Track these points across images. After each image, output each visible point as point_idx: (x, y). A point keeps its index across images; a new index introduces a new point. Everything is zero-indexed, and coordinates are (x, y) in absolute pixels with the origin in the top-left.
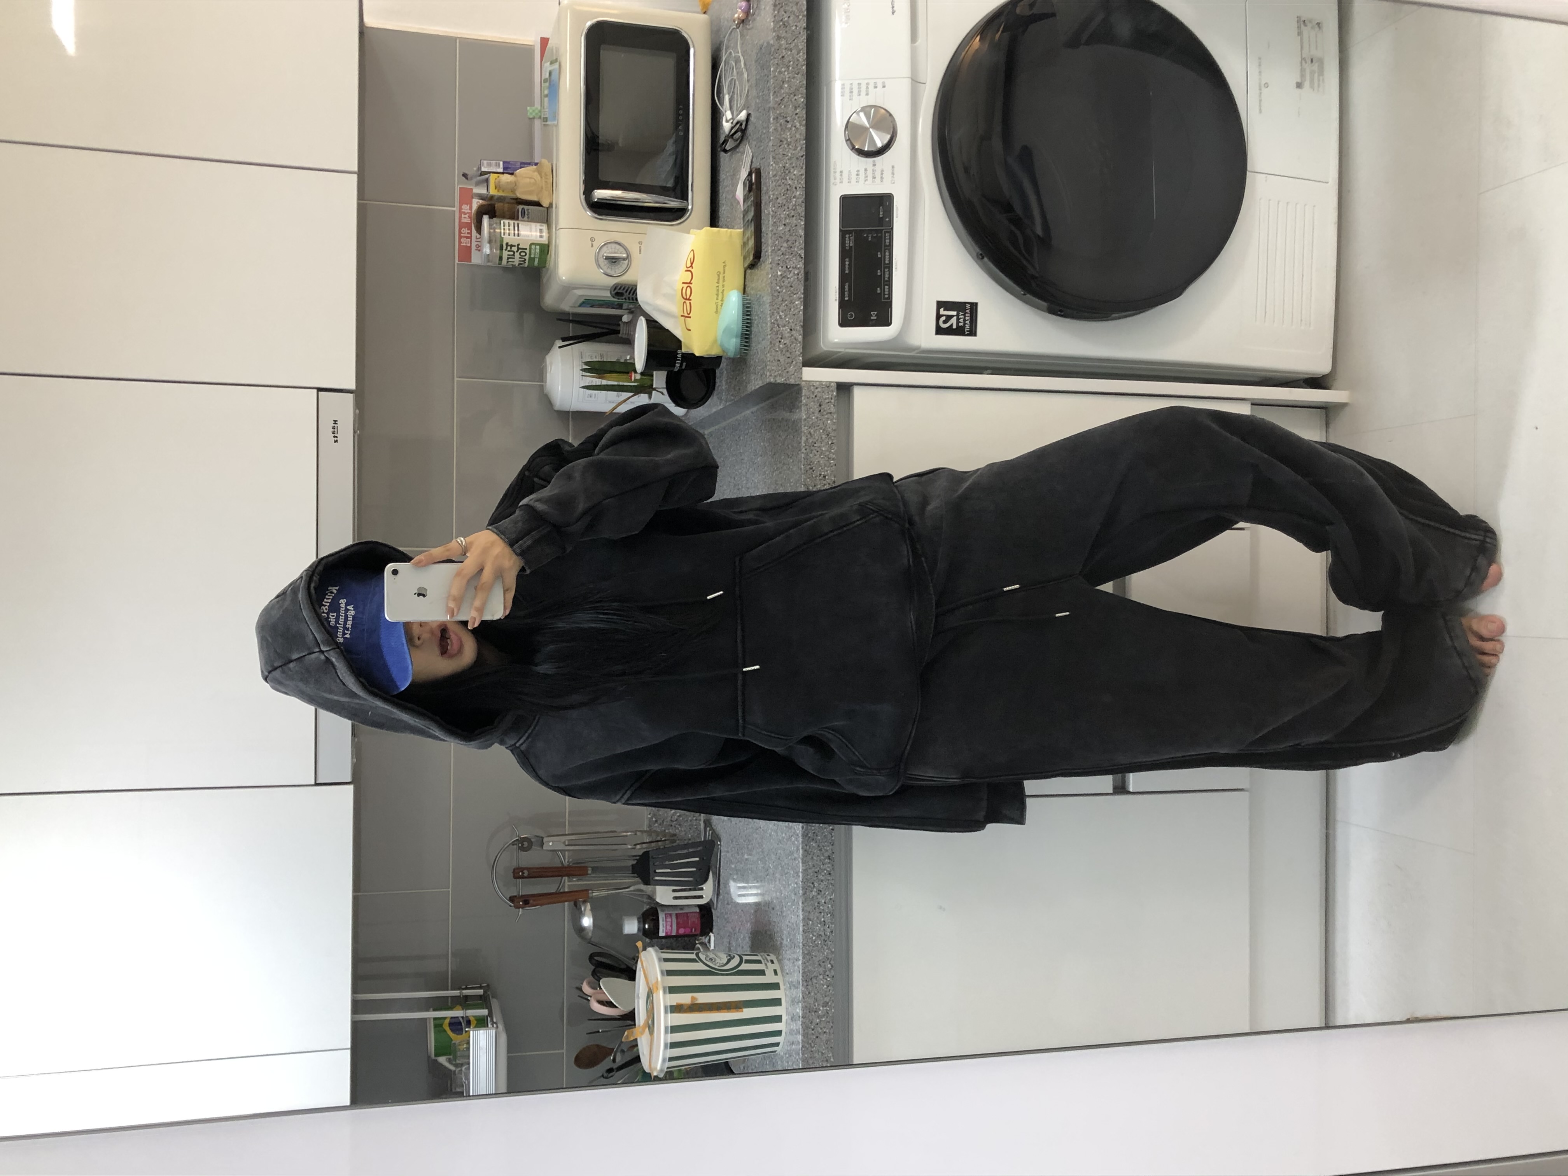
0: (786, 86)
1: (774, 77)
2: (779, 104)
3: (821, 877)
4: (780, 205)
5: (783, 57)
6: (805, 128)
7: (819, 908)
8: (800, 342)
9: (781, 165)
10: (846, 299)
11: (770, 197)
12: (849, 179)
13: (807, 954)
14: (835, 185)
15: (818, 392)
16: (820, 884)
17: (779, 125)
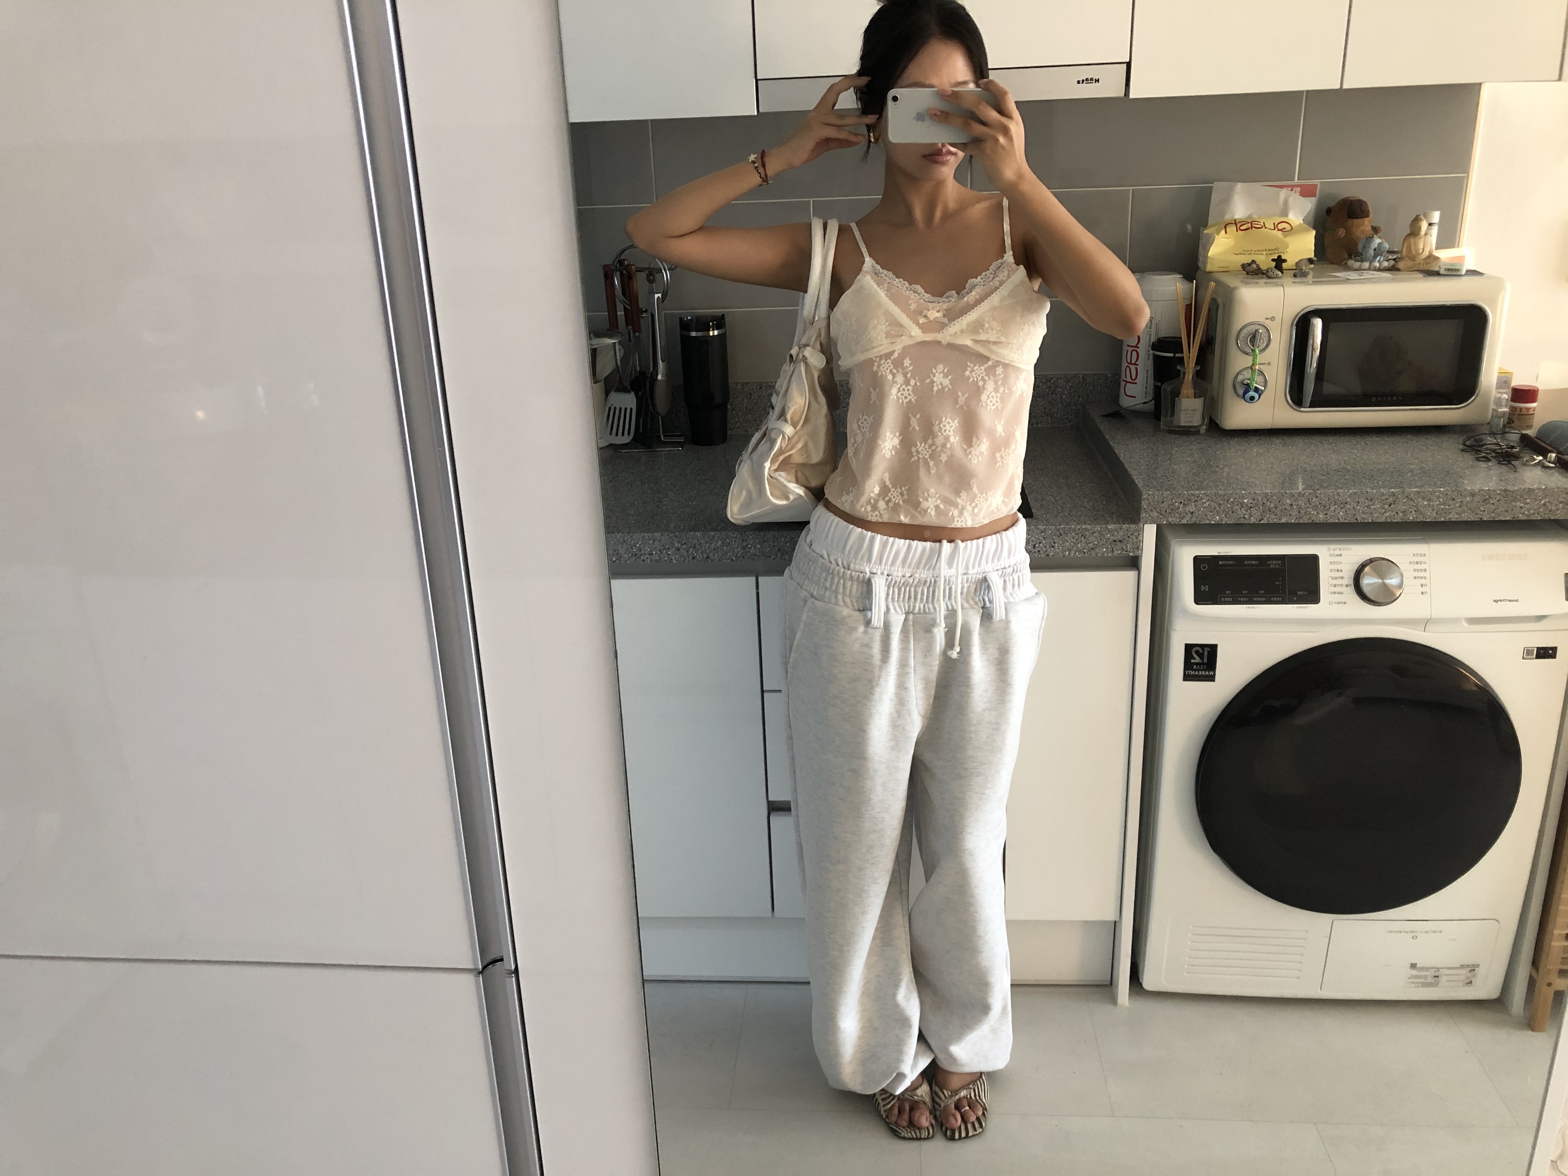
0: (1425, 503)
1: (1434, 492)
2: (1407, 497)
3: (691, 550)
5: (1454, 499)
6: (1384, 521)
8: (1180, 521)
9: (1348, 500)
10: (1220, 563)
11: (1318, 490)
12: (1334, 562)
14: (1328, 550)
15: (1133, 539)
16: (685, 549)
17: (1387, 497)
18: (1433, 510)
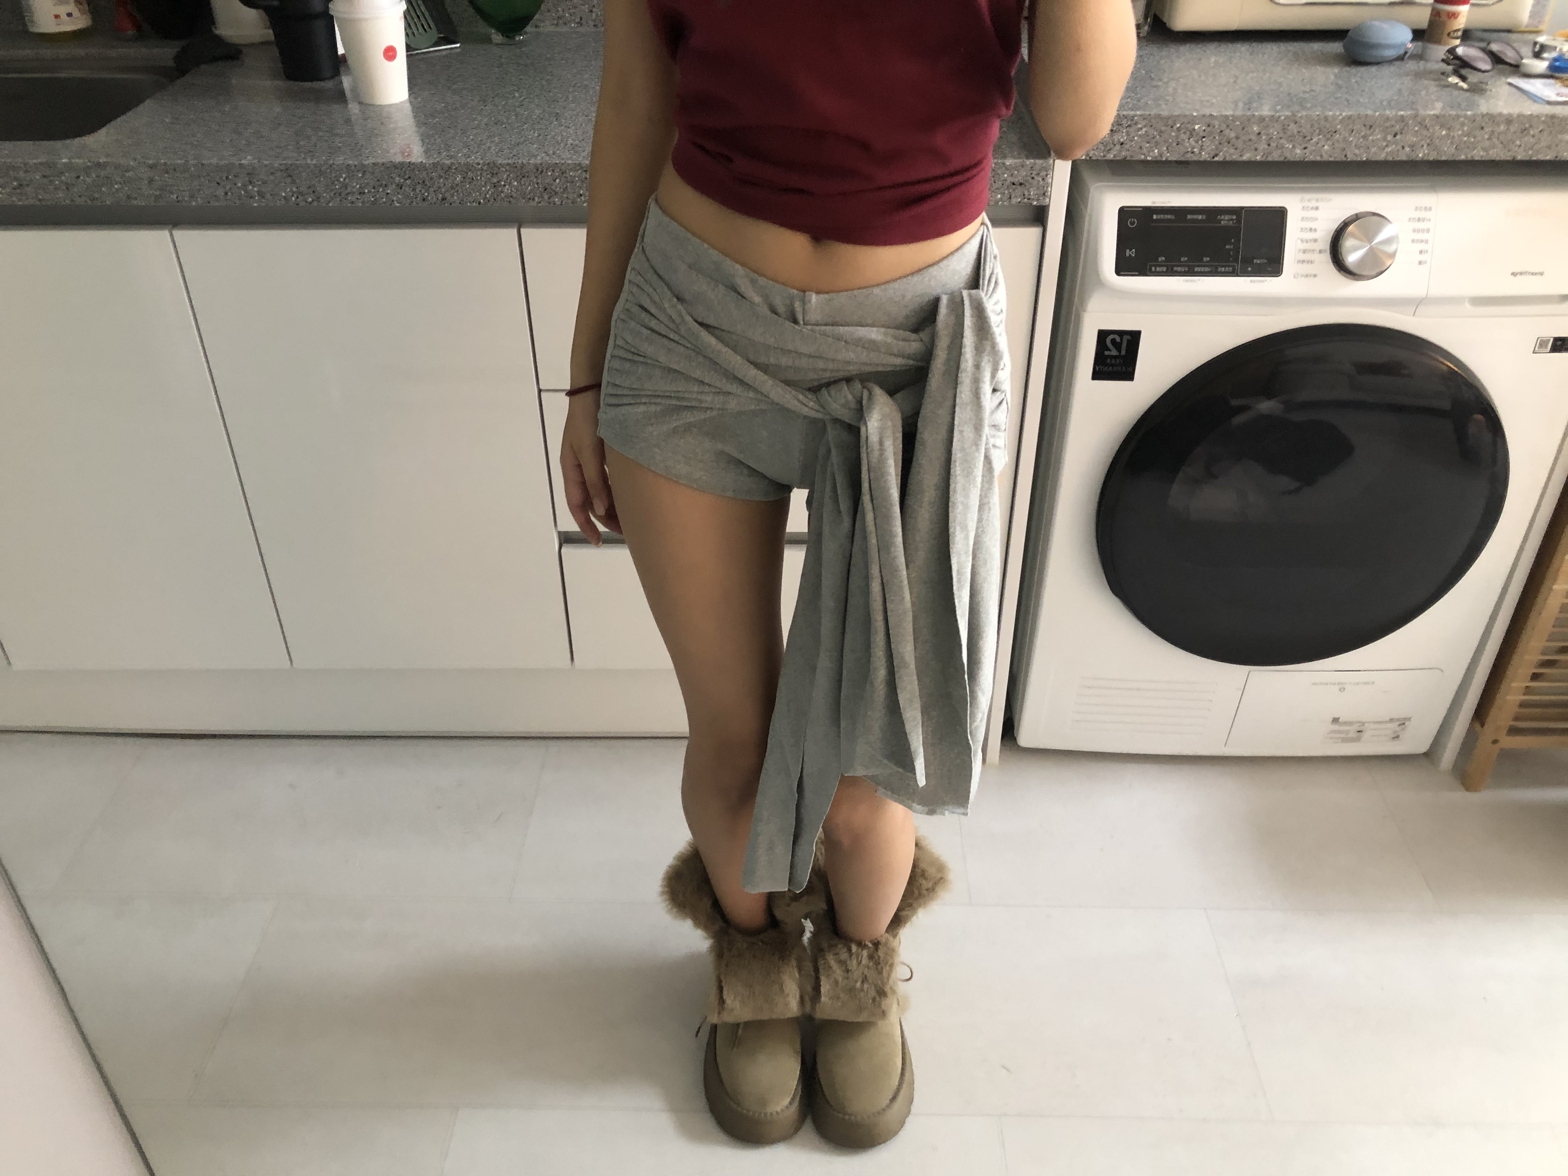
0: (1444, 133)
1: (1458, 117)
2: (1420, 123)
3: (419, 188)
4: (1286, 126)
5: (1482, 128)
6: (1383, 159)
7: (381, 186)
8: (1104, 156)
9: (1339, 127)
10: (1155, 217)
11: (1298, 111)
12: (1307, 218)
13: (320, 171)
14: (1301, 201)
15: (1039, 181)
16: (410, 187)
17: (1393, 123)
18: (1452, 143)
